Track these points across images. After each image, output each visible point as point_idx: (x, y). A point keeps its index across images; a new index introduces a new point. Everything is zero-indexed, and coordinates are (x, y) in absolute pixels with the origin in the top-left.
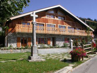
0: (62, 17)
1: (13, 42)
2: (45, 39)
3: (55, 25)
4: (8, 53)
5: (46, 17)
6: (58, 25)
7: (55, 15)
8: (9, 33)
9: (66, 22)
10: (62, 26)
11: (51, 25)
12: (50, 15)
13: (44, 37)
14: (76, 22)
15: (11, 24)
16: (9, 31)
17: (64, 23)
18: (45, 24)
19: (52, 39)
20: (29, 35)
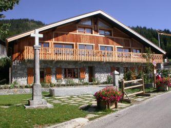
0: (105, 30)
1: (22, 76)
2: (76, 70)
3: (94, 45)
4: (10, 95)
5: (77, 32)
6: (99, 45)
7: (93, 28)
8: (14, 60)
9: (112, 39)
10: (106, 47)
11: (86, 45)
12: (84, 28)
13: (74, 67)
14: (133, 39)
15: (17, 45)
16: (14, 58)
17: (110, 41)
18: (76, 44)
19: (87, 69)
20: (48, 64)
